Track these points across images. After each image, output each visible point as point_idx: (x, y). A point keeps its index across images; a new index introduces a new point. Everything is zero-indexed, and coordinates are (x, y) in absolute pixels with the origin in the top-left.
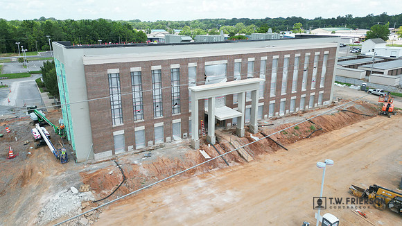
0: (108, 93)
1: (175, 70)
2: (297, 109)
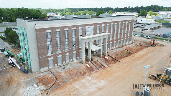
0: (46, 41)
1: (74, 30)
2: (120, 45)
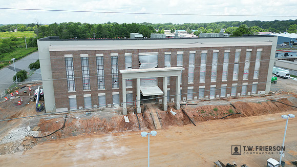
1: (114, 58)
2: (228, 95)
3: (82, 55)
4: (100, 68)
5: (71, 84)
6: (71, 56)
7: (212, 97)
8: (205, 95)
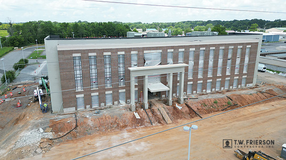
0: (73, 69)
2: (222, 88)
3: (90, 54)
4: (108, 66)
5: (79, 83)
6: (79, 55)
7: (209, 91)
8: (203, 89)
